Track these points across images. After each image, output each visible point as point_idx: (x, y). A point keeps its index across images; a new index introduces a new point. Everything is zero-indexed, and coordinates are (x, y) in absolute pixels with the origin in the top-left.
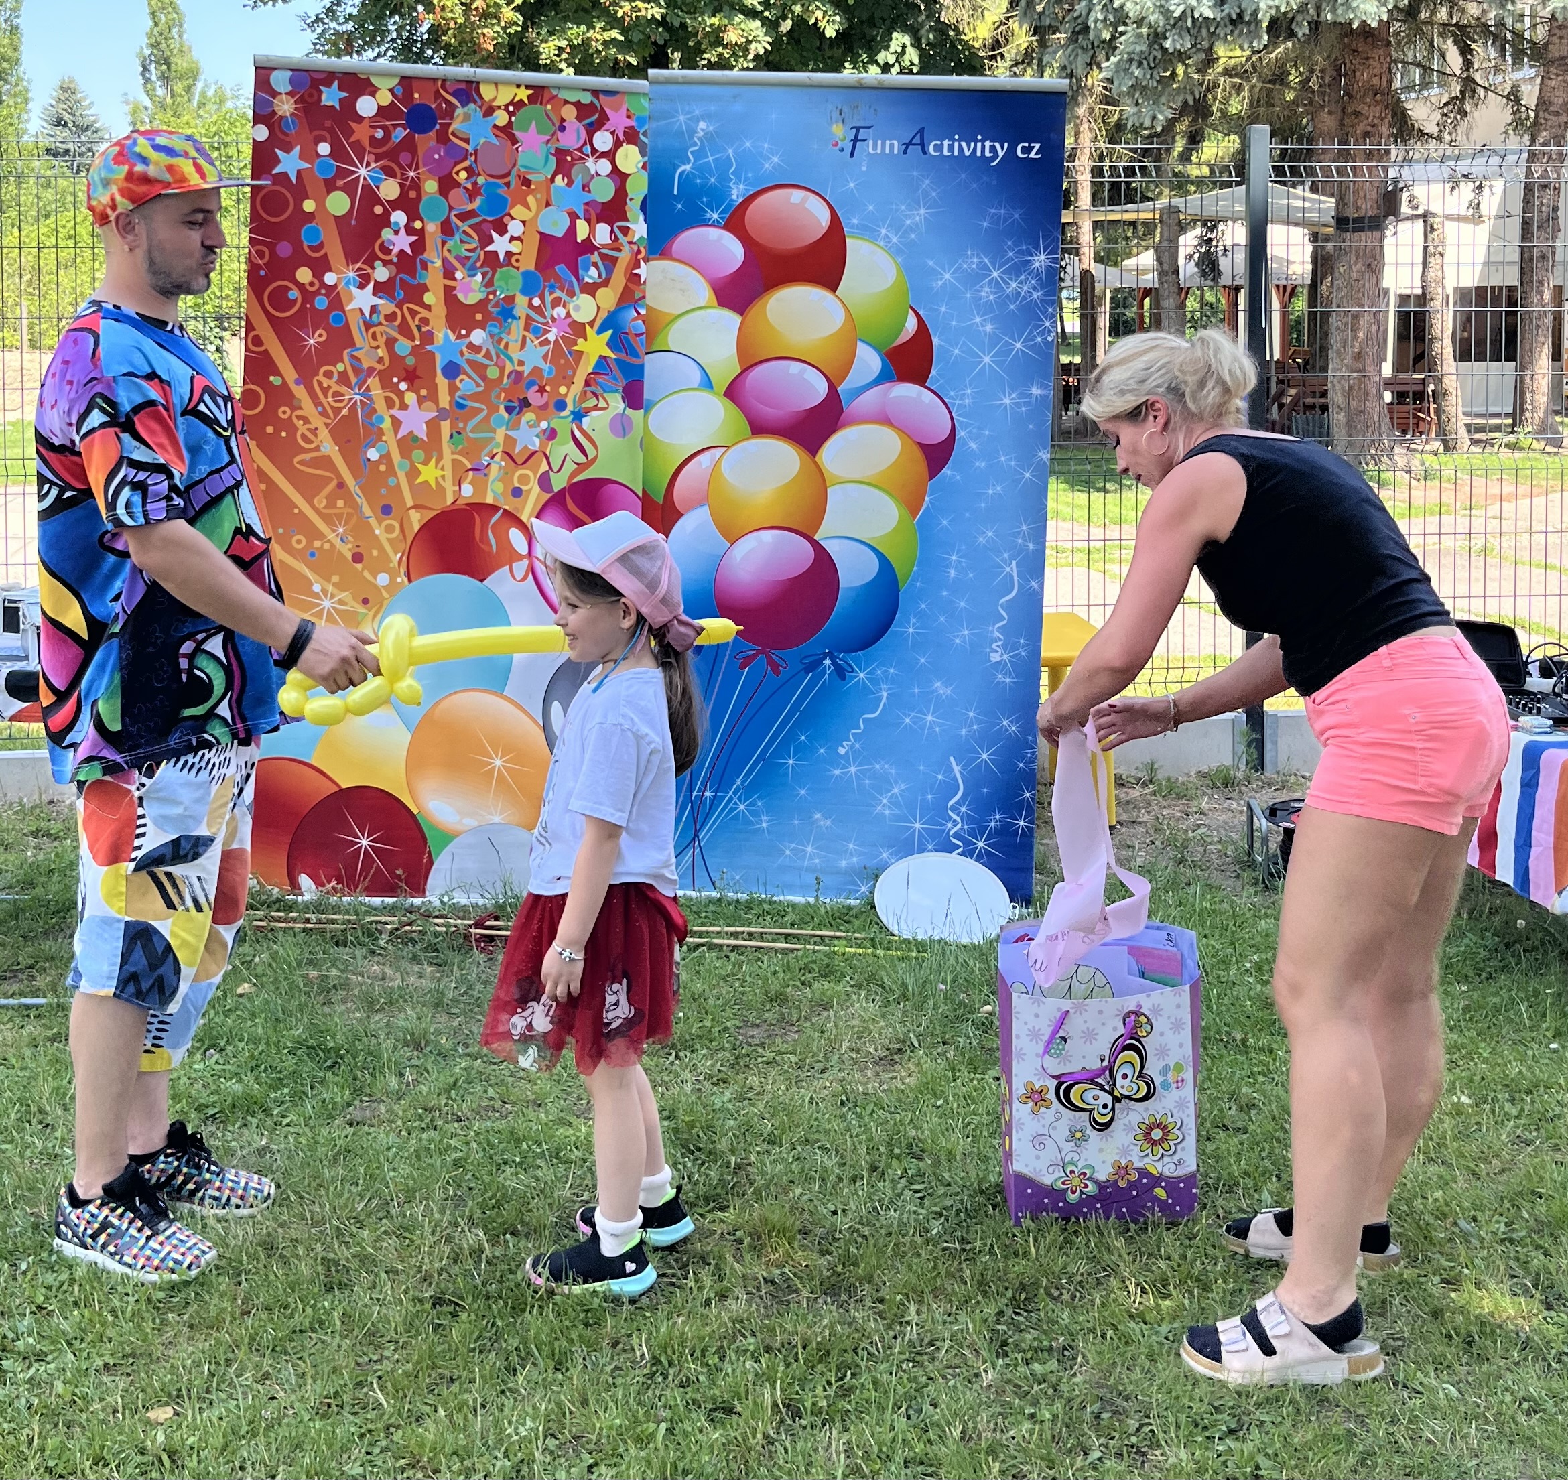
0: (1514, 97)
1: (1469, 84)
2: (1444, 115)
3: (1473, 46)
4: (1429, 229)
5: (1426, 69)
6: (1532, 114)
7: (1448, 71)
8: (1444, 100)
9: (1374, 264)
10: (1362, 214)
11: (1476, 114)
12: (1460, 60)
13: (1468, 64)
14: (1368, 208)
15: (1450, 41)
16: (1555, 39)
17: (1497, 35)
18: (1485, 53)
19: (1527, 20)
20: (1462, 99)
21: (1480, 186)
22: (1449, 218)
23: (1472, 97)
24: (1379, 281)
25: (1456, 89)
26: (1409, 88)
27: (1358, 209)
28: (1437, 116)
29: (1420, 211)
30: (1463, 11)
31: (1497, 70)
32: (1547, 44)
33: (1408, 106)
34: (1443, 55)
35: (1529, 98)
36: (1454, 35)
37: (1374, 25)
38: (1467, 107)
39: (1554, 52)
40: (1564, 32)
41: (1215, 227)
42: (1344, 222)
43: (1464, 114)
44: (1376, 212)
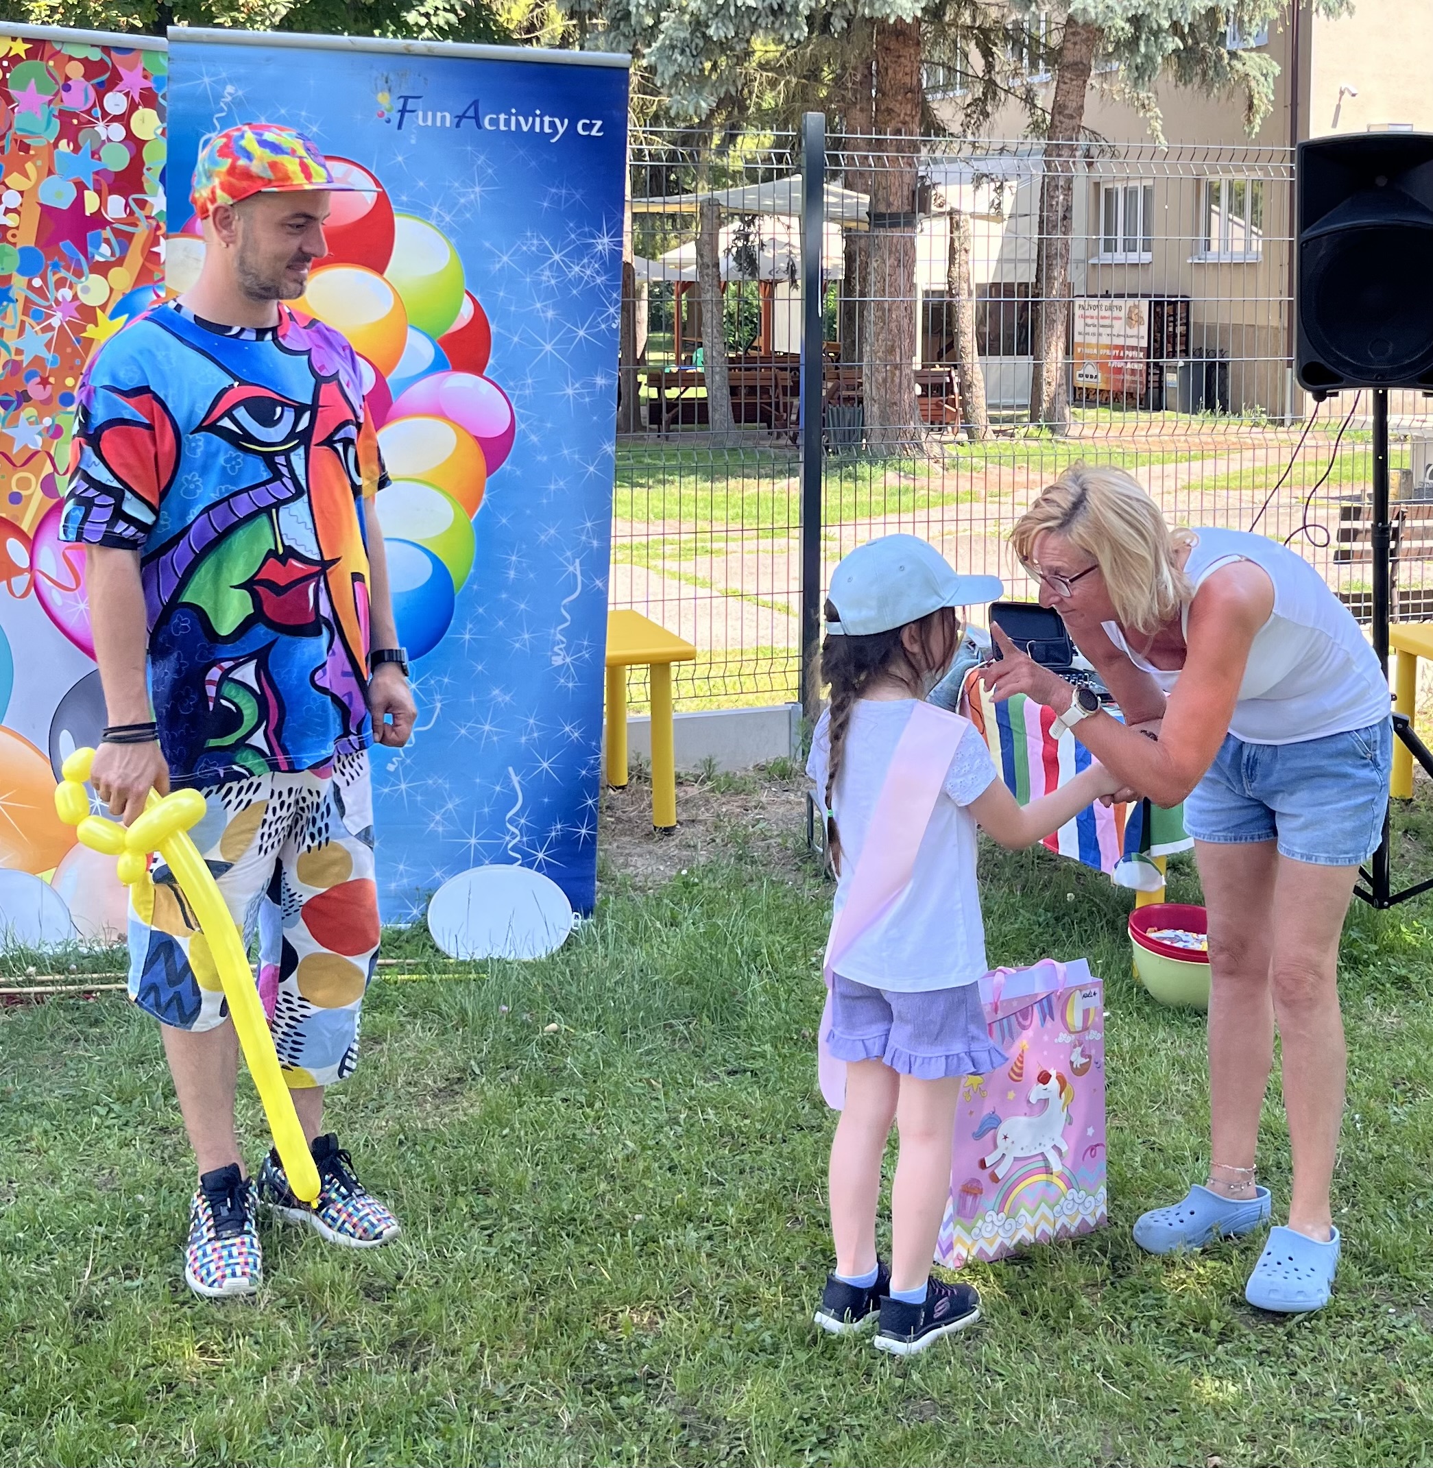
0: (1029, 99)
1: (990, 86)
2: (967, 115)
3: (994, 49)
4: (955, 226)
5: (951, 70)
6: (1048, 117)
7: (970, 72)
8: (969, 100)
9: (906, 258)
10: (894, 209)
11: (997, 116)
12: (983, 62)
13: (989, 67)
14: (898, 204)
15: (973, 44)
16: (1069, 45)
17: (1016, 38)
18: (1003, 55)
19: (1043, 25)
20: (984, 101)
21: (1001, 187)
22: (974, 216)
23: (994, 99)
24: (911, 275)
25: (979, 91)
26: (935, 89)
27: (889, 205)
28: (961, 117)
29: (947, 208)
30: (986, 15)
31: (1016, 74)
32: (1061, 49)
33: (935, 105)
34: (966, 56)
35: (1045, 99)
36: (977, 38)
37: (909, 20)
38: (989, 109)
39: (1069, 57)
40: (1077, 39)
41: (752, 222)
42: (876, 218)
43: (986, 115)
44: (907, 208)
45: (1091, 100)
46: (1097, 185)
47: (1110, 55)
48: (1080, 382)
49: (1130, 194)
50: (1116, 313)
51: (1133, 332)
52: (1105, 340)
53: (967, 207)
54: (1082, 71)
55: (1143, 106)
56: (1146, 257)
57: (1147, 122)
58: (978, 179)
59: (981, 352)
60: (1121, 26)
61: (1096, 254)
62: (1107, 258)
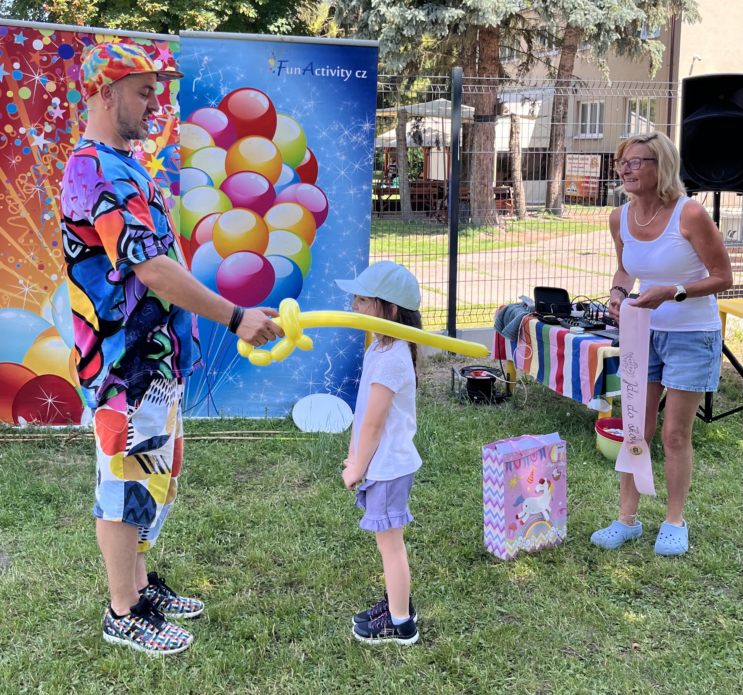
0: (548, 62)
1: (530, 56)
2: (519, 70)
3: (532, 40)
4: (513, 121)
5: (512, 50)
6: (557, 71)
7: (521, 50)
8: (520, 63)
9: (491, 136)
10: (485, 114)
11: (533, 70)
12: (527, 46)
13: (530, 48)
14: (488, 111)
15: (522, 37)
16: (567, 37)
17: (542, 34)
18: (536, 42)
19: (555, 28)
20: (527, 64)
21: (534, 104)
22: (522, 117)
23: (532, 62)
24: (493, 144)
25: (525, 59)
26: (504, 58)
27: (484, 112)
28: (516, 71)
29: (509, 113)
30: (529, 24)
31: (541, 52)
32: (564, 39)
33: (504, 66)
34: (519, 43)
35: (555, 63)
36: (524, 35)
37: (495, 26)
38: (529, 67)
39: (567, 43)
40: (571, 34)
41: (420, 120)
42: (478, 118)
43: (528, 70)
44: (492, 113)
45: (577, 62)
46: (578, 102)
47: (586, 41)
48: (569, 193)
49: (593, 106)
50: (586, 162)
51: (594, 170)
52: (581, 174)
53: (519, 113)
54: (573, 49)
55: (601, 66)
56: (601, 136)
57: (602, 73)
58: (524, 100)
59: (524, 179)
60: (592, 28)
61: (576, 134)
62: (583, 136)
